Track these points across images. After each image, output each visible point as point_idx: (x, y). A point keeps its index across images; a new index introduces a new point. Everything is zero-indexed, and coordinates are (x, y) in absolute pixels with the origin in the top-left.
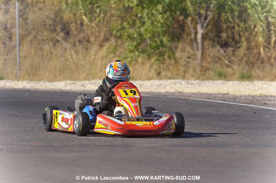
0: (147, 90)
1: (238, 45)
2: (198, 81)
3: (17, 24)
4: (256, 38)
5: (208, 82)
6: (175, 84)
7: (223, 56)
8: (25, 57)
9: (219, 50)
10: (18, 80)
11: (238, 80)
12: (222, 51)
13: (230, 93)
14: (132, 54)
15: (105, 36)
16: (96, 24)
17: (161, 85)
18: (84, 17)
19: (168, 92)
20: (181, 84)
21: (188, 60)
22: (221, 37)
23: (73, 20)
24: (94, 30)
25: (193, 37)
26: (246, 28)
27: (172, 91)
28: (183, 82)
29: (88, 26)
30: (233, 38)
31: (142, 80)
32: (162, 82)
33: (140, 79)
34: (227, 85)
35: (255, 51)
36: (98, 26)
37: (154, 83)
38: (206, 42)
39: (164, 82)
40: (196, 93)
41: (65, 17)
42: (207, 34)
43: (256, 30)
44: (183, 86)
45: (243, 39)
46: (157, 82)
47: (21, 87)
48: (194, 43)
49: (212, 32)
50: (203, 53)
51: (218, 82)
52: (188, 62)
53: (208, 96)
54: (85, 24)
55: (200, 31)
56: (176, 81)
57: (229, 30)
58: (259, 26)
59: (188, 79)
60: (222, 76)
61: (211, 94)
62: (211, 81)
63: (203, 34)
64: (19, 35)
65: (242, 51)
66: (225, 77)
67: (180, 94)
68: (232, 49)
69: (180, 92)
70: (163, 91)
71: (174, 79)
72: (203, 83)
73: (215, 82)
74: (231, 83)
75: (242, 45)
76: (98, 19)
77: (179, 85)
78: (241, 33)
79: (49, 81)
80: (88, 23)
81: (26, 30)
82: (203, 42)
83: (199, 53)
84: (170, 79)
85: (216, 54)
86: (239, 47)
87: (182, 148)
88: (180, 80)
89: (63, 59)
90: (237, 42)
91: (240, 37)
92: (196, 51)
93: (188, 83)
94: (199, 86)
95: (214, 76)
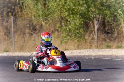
0: (75, 55)
1: (113, 33)
2: (98, 50)
3: (12, 27)
4: (121, 29)
5: (102, 50)
6: (87, 51)
7: (108, 39)
8: (17, 41)
9: (105, 36)
10: (15, 52)
11: (116, 49)
13: (114, 55)
14: (66, 39)
15: (52, 31)
16: (48, 25)
17: (81, 52)
18: (43, 22)
19: (84, 55)
20: (90, 51)
21: (91, 40)
22: (105, 29)
23: (37, 24)
24: (47, 28)
25: (93, 30)
26: (117, 25)
27: (87, 54)
28: (91, 50)
29: (45, 26)
30: (111, 29)
31: (72, 50)
32: (81, 51)
33: (71, 50)
34: (111, 51)
35: (121, 35)
36: (50, 26)
37: (77, 51)
38: (99, 32)
39: (82, 50)
40: (98, 55)
41: (34, 23)
42: (99, 28)
43: (121, 25)
44: (91, 52)
45: (116, 30)
46: (79, 51)
47: (16, 55)
48: (93, 32)
49: (101, 27)
50: (98, 37)
51: (107, 49)
52: (91, 41)
53: (104, 56)
54: (43, 25)
55: (96, 27)
56: (88, 50)
57: (109, 26)
58: (123, 24)
59: (93, 49)
61: (105, 56)
62: (104, 50)
63: (97, 28)
64: (14, 31)
65: (116, 35)
66: (110, 47)
67: (91, 56)
68: (111, 34)
69: (90, 55)
70: (82, 55)
71: (86, 49)
72: (100, 50)
73: (106, 50)
74: (113, 50)
75: (115, 32)
76: (49, 23)
78: (115, 27)
79: (29, 52)
80: (45, 25)
81: (16, 29)
82: (97, 32)
83: (96, 37)
84: (85, 49)
85: (104, 37)
86: (114, 34)
88: (90, 50)
89: (34, 42)
90: (114, 31)
91: (114, 29)
92: (95, 36)
93: (93, 51)
94: (99, 52)
95: (105, 47)
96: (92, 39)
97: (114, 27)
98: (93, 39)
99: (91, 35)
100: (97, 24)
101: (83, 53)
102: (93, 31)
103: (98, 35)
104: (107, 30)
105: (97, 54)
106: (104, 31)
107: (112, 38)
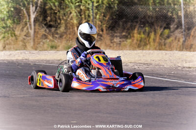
1: (59, 26)
2: (37, 51)
4: (72, 21)
7: (50, 35)
9: (46, 30)
12: (48, 31)
19: (17, 60)
20: (25, 53)
22: (47, 20)
25: (28, 20)
26: (64, 14)
27: (20, 58)
28: (27, 52)
30: (56, 21)
34: (58, 54)
35: (71, 30)
38: (37, 24)
39: (13, 52)
40: (38, 60)
42: (36, 18)
43: (72, 15)
44: (27, 55)
45: (62, 21)
46: (8, 53)
48: (28, 25)
49: (40, 17)
50: (35, 32)
51: (51, 51)
53: (48, 61)
55: (33, 16)
56: (21, 51)
57: (52, 15)
58: (73, 12)
60: (53, 47)
62: (46, 51)
63: (34, 18)
65: (62, 29)
66: (56, 48)
67: (27, 61)
68: (55, 29)
69: (26, 59)
71: (19, 50)
72: (41, 52)
73: (49, 52)
75: (62, 26)
77: (24, 54)
78: (61, 17)
82: (35, 25)
83: (32, 32)
84: (16, 50)
85: (44, 33)
86: (60, 28)
87: (45, 98)
88: (25, 51)
90: (59, 24)
91: (60, 20)
92: (30, 31)
93: (30, 53)
94: (39, 55)
95: (48, 48)
96: (25, 35)
97: (59, 16)
98: (27, 35)
99: (25, 28)
100: (34, 12)
101: (14, 55)
102: (28, 23)
103: (35, 29)
104: (50, 22)
105: (37, 58)
106: (45, 23)
107: (57, 33)
